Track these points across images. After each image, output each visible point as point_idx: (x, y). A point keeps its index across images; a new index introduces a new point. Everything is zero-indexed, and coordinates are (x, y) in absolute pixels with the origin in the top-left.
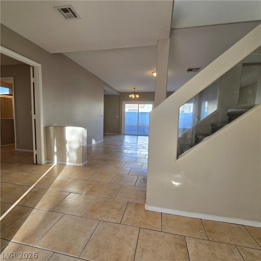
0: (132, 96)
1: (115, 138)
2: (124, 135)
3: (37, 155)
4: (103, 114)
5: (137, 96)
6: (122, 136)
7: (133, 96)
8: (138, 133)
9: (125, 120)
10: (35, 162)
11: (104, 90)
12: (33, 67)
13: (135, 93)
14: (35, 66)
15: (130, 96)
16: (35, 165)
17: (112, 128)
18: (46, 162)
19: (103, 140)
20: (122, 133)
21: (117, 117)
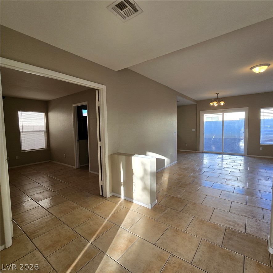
0: (213, 105)
1: (192, 158)
2: (203, 152)
3: (103, 186)
4: (176, 131)
5: (222, 103)
6: (200, 154)
7: (215, 104)
8: (222, 151)
9: (203, 134)
10: (101, 194)
11: (177, 101)
12: (98, 90)
13: (218, 100)
14: (100, 89)
15: (211, 104)
16: (101, 198)
17: (186, 145)
18: (111, 195)
19: (176, 162)
20: (201, 150)
21: (194, 130)
